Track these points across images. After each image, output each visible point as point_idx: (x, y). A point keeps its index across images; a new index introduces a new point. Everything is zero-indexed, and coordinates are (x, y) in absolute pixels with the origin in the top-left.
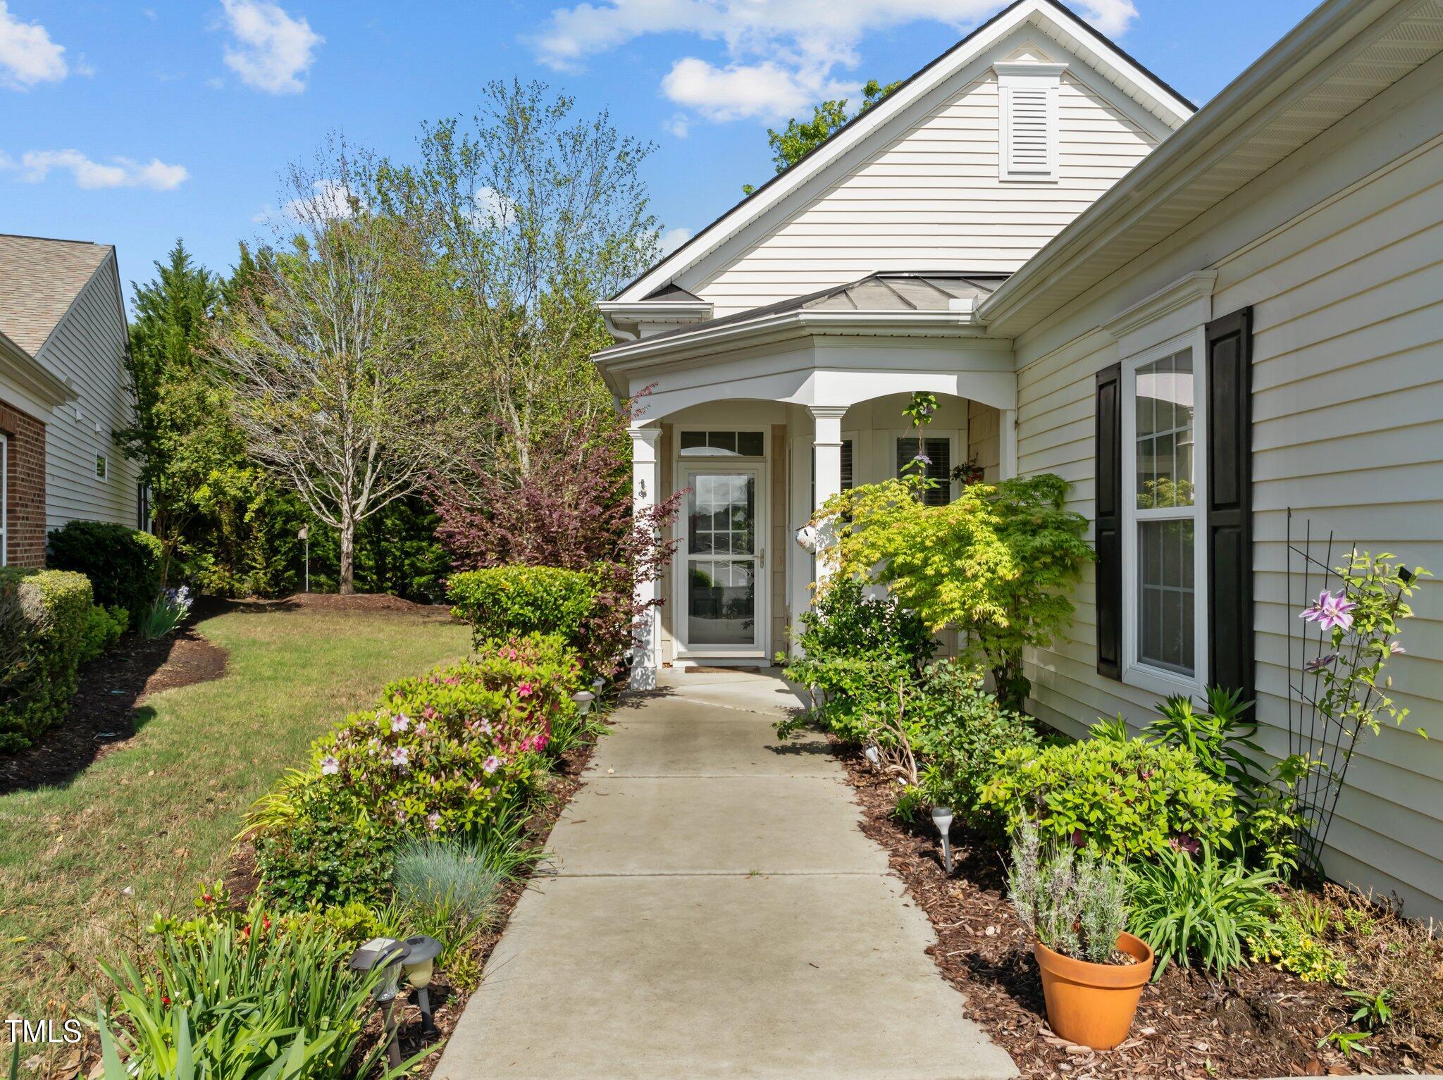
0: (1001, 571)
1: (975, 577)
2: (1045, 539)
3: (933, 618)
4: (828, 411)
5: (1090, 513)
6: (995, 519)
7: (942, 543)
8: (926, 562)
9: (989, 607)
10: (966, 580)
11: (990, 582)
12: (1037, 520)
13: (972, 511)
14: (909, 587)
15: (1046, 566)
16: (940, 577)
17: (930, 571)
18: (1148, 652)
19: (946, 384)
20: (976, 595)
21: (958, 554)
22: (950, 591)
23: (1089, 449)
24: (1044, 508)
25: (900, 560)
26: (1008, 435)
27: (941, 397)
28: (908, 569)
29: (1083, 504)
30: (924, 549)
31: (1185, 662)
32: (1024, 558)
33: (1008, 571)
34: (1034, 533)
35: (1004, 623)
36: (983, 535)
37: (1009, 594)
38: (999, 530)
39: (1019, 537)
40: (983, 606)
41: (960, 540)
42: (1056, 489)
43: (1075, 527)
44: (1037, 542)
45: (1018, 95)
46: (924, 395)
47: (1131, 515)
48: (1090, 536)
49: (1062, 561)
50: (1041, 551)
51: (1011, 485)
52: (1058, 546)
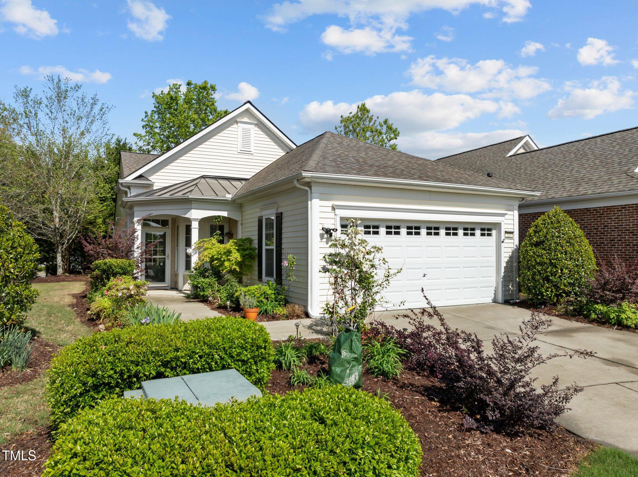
0: (238, 259)
1: (232, 260)
2: (247, 252)
3: (223, 270)
4: (195, 220)
5: (257, 247)
6: (237, 248)
7: (225, 253)
8: (221, 258)
9: (235, 267)
10: (230, 261)
11: (235, 262)
12: (245, 248)
13: (232, 246)
14: (217, 263)
15: (247, 258)
16: (224, 261)
17: (222, 259)
18: (267, 275)
19: (225, 214)
20: (233, 264)
21: (228, 256)
22: (227, 264)
23: (257, 233)
24: (247, 245)
25: (215, 257)
26: (240, 227)
27: (224, 217)
28: (217, 259)
29: (255, 245)
30: (221, 254)
31: (272, 276)
32: (243, 256)
33: (239, 259)
34: (245, 251)
35: (239, 270)
36: (234, 251)
37: (239, 264)
38: (237, 250)
39: (242, 252)
40: (234, 267)
41: (229, 252)
42: (250, 241)
43: (253, 249)
44: (246, 253)
45: (243, 129)
46: (219, 216)
47: (264, 247)
48: (257, 251)
49: (251, 257)
50: (246, 255)
51: (240, 240)
52: (250, 253)
